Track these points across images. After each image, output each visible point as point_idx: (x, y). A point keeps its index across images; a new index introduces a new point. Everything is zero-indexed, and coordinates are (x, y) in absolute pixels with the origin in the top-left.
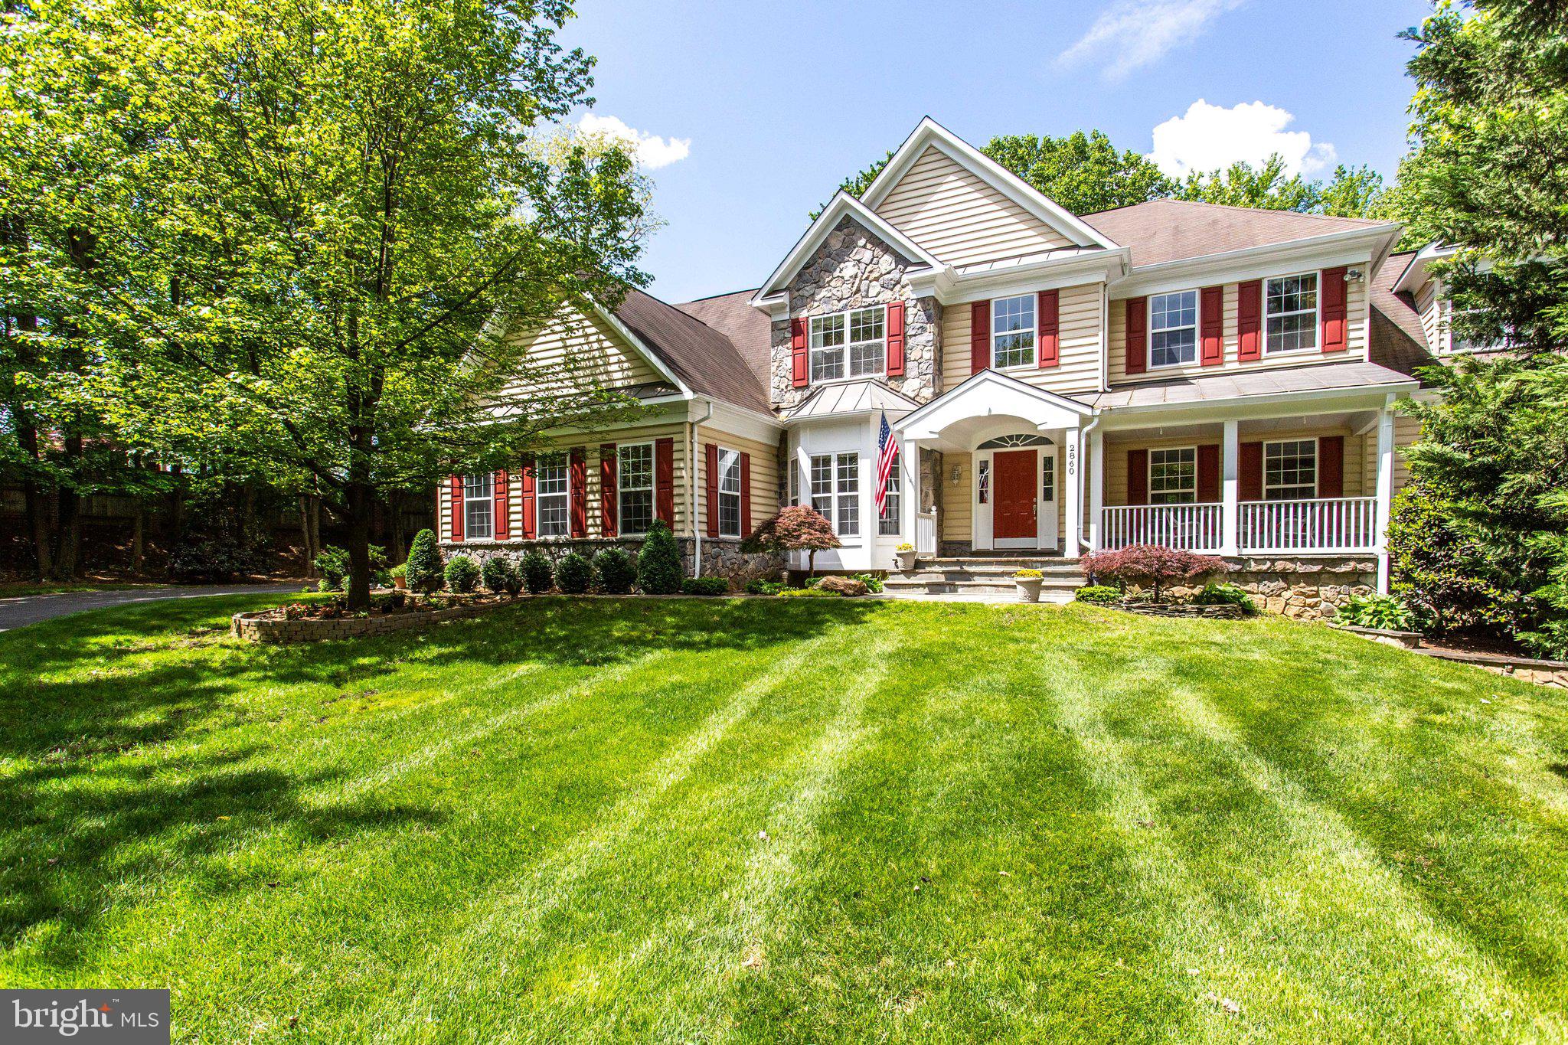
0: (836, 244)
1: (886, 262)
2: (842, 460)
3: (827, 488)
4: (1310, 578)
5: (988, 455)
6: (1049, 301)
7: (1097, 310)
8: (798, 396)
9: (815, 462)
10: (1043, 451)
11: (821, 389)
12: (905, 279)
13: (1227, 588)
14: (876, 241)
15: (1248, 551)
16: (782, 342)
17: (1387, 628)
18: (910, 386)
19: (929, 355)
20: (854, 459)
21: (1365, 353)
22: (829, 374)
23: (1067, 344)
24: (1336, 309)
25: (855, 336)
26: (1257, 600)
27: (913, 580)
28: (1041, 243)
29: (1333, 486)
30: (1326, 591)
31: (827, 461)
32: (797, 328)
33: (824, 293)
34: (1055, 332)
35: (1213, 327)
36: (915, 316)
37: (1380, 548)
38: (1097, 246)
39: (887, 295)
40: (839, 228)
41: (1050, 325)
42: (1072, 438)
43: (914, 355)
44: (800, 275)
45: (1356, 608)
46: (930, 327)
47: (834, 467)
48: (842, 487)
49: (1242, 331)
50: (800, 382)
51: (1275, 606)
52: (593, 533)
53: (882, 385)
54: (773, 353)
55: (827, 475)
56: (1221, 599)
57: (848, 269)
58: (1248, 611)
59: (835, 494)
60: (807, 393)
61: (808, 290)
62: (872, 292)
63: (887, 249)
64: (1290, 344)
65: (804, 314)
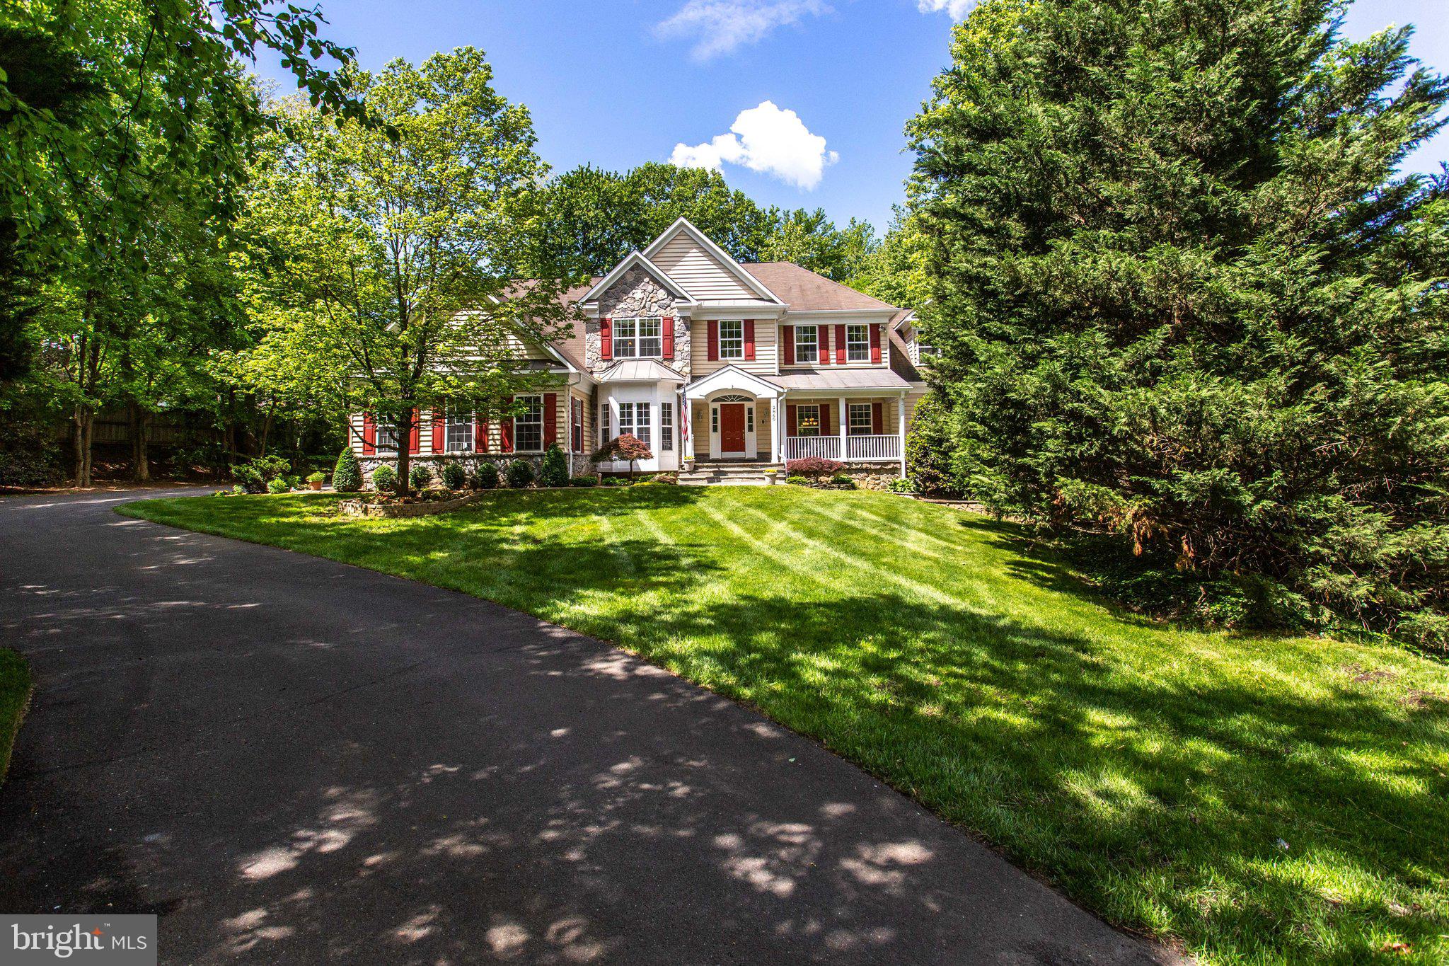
0: (630, 278)
1: (662, 294)
2: (640, 406)
3: (630, 422)
4: (877, 472)
5: (718, 405)
6: (750, 324)
7: (774, 332)
8: (605, 365)
9: (622, 406)
10: (747, 405)
11: (621, 362)
12: (673, 304)
13: (844, 476)
14: (655, 281)
15: (851, 459)
16: (595, 331)
17: (907, 491)
18: (677, 365)
19: (687, 349)
20: (647, 406)
21: (888, 365)
22: (625, 354)
23: (759, 349)
24: (876, 343)
25: (642, 333)
26: (856, 482)
27: (694, 476)
28: (743, 293)
29: (879, 429)
30: (883, 477)
31: (630, 406)
32: (604, 324)
33: (622, 305)
34: (753, 342)
35: (825, 346)
36: (679, 326)
37: (902, 458)
38: (772, 301)
39: (662, 312)
40: (632, 269)
41: (750, 338)
42: (773, 403)
43: (678, 348)
44: (606, 292)
45: (895, 484)
46: (688, 333)
47: (635, 410)
48: (640, 422)
49: (837, 349)
50: (606, 357)
51: (863, 485)
52: (493, 449)
53: (660, 363)
54: (587, 337)
55: (630, 414)
56: (843, 481)
57: (638, 294)
58: (853, 487)
59: (635, 426)
60: (611, 364)
61: (612, 302)
62: (653, 309)
63: (662, 286)
64: (858, 358)
65: (609, 316)
